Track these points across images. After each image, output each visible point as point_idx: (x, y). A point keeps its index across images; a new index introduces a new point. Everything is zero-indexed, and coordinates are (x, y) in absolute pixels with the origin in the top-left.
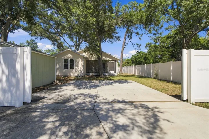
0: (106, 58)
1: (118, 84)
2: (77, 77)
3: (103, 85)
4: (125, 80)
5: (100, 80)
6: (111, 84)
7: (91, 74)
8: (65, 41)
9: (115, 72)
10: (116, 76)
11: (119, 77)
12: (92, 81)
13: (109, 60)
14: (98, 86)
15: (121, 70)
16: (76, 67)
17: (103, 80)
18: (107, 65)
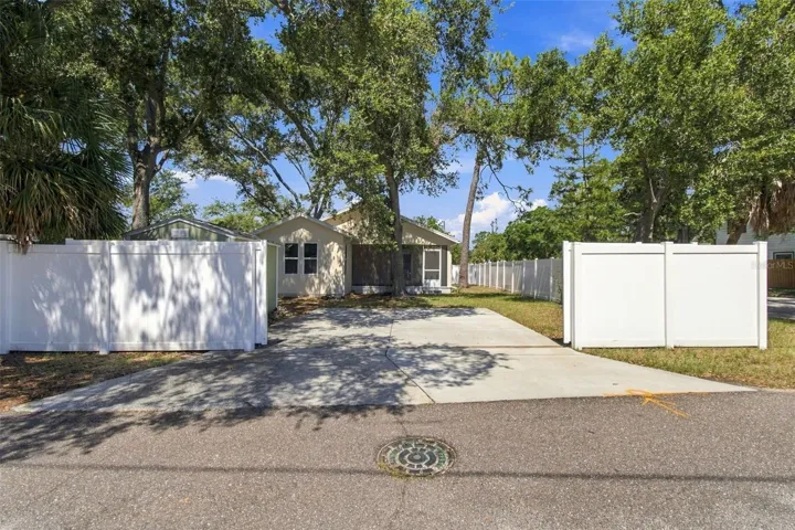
0: (415, 238)
1: (443, 318)
2: (327, 297)
3: (403, 319)
4: (470, 307)
5: (394, 307)
6: (425, 316)
7: (366, 290)
8: (281, 180)
9: (444, 283)
10: (446, 295)
11: (454, 298)
12: (375, 310)
13: (426, 247)
14: (392, 321)
15: (463, 276)
16: (323, 270)
17: (406, 307)
18: (418, 260)
